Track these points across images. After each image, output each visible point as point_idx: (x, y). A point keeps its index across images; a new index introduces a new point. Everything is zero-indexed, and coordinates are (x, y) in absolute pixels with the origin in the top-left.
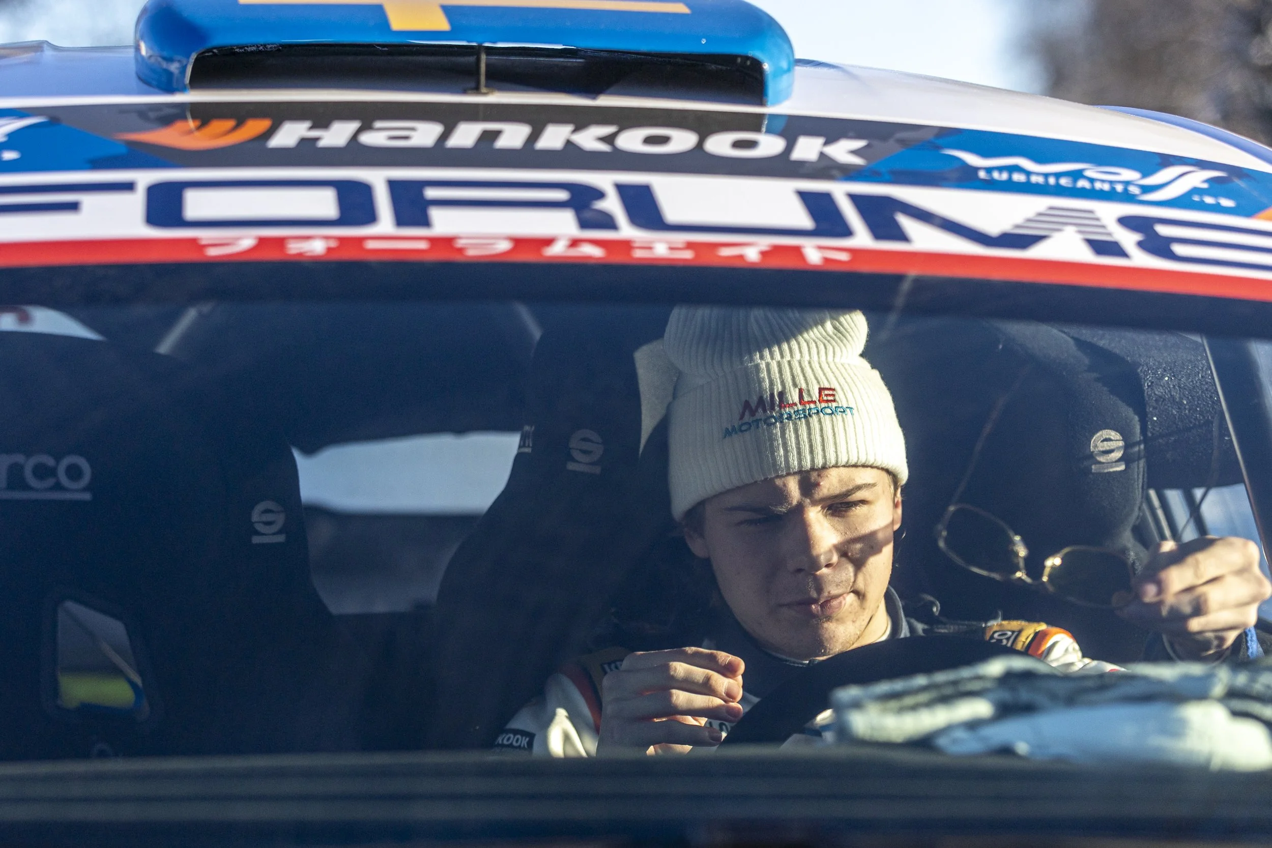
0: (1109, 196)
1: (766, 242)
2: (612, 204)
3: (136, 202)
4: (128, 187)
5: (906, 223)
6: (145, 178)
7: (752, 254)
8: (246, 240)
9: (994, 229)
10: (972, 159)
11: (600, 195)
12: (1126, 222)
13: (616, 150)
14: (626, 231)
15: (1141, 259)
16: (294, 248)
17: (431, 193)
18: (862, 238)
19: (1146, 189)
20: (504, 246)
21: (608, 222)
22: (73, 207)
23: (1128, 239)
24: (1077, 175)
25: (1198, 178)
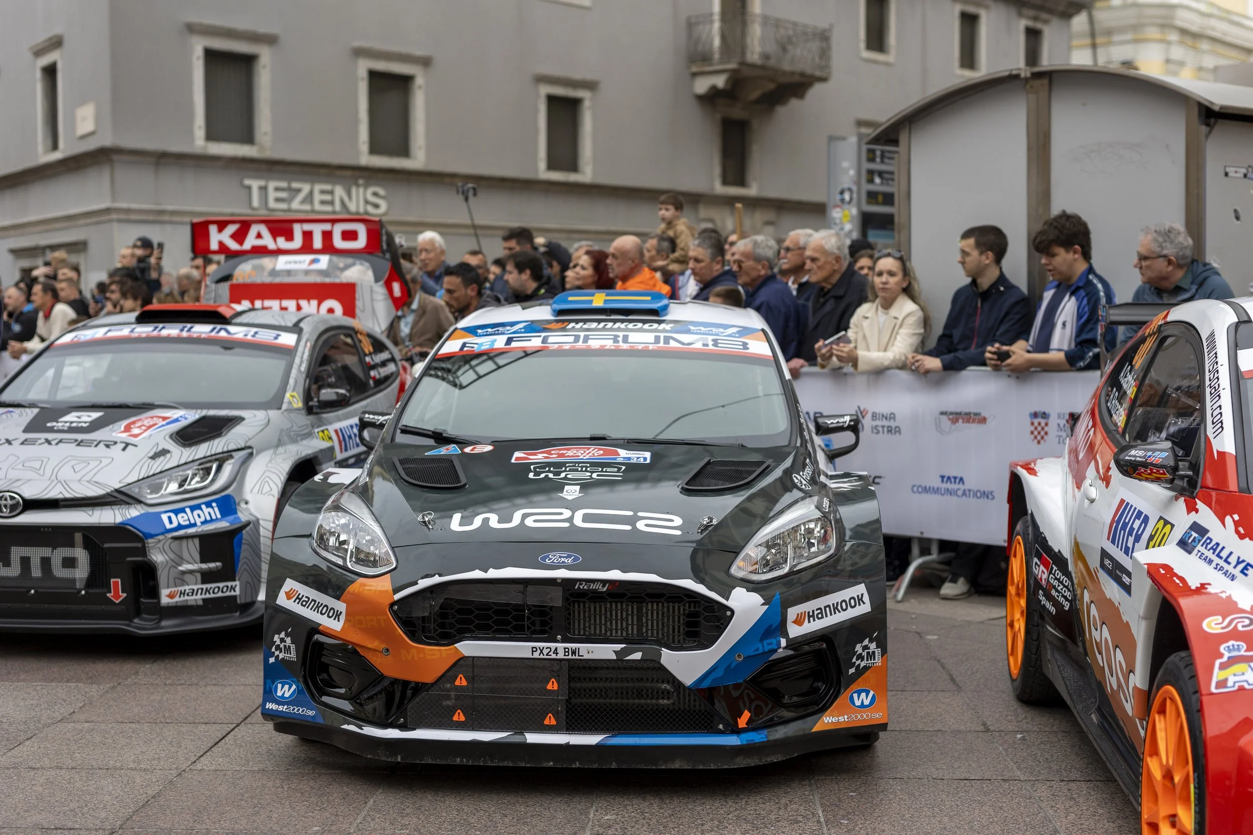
0: (712, 335)
1: (643, 345)
2: (620, 339)
3: (540, 339)
4: (540, 336)
5: (671, 341)
6: (543, 334)
7: (640, 348)
8: (556, 346)
9: (686, 342)
10: (692, 328)
11: (619, 336)
12: (713, 340)
13: (627, 328)
14: (621, 344)
15: (711, 347)
16: (564, 347)
17: (590, 337)
18: (661, 344)
19: (722, 333)
20: (598, 347)
21: (618, 342)
22: (530, 340)
23: (711, 343)
24: (711, 330)
25: (735, 330)
